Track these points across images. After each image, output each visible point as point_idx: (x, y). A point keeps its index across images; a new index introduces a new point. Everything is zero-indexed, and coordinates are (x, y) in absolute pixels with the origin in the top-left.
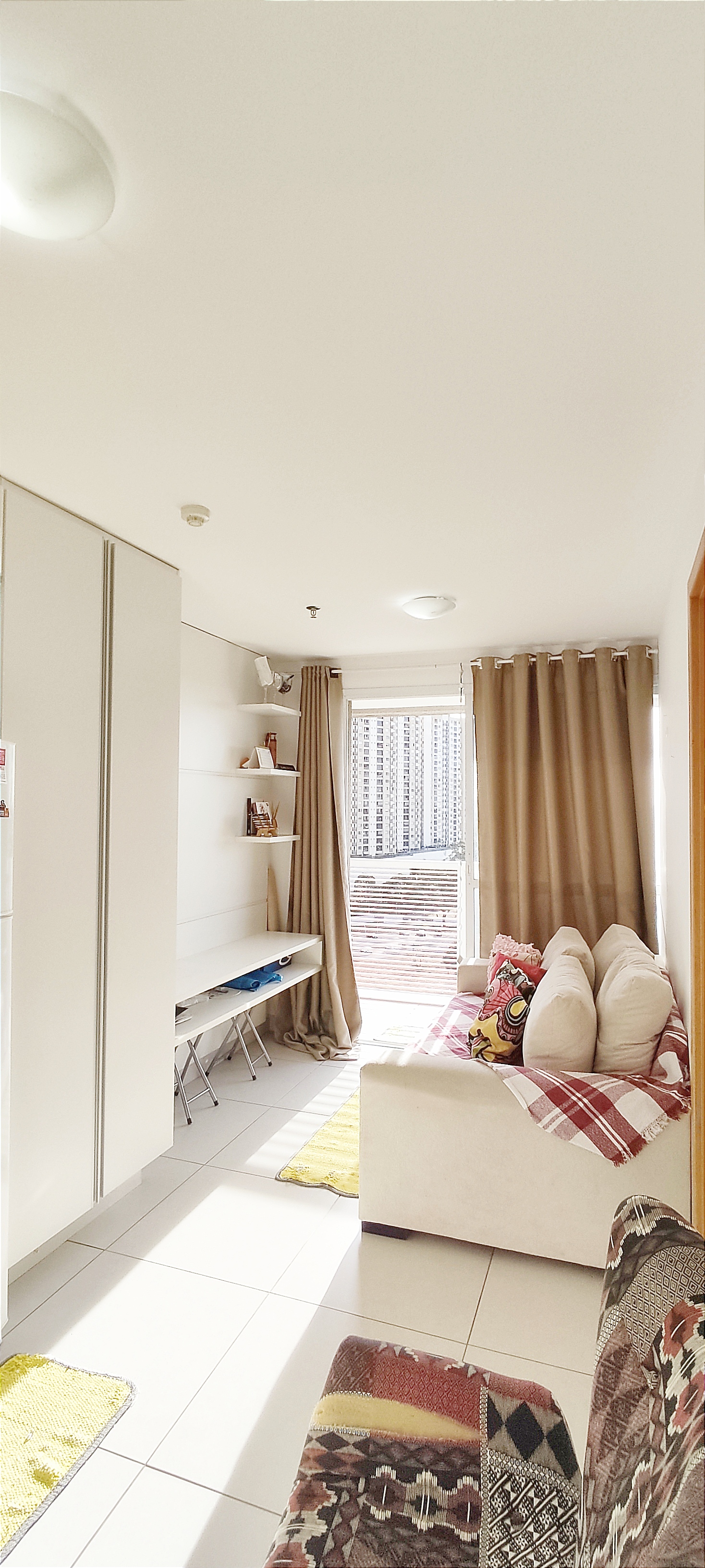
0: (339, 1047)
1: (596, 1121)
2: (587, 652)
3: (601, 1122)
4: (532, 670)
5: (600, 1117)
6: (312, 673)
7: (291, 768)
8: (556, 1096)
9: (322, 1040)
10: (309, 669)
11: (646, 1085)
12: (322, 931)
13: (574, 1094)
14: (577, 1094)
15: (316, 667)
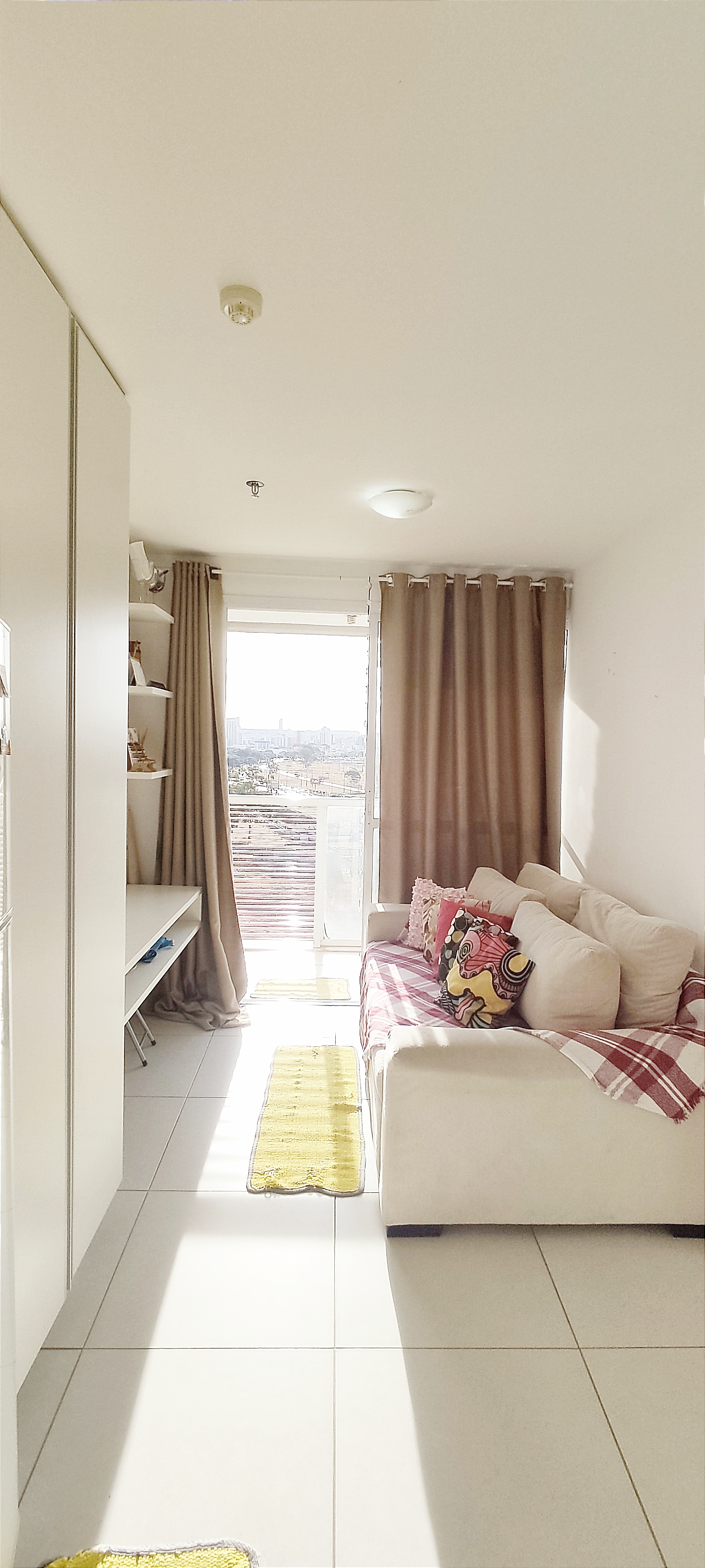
0: (226, 1012)
1: (659, 1080)
2: (504, 579)
3: (665, 1082)
4: (449, 591)
5: (664, 1077)
6: (188, 571)
7: (161, 686)
8: (618, 1060)
9: (205, 1007)
10: (184, 565)
11: (692, 1036)
12: (200, 879)
13: (635, 1056)
14: (638, 1055)
15: (194, 564)
